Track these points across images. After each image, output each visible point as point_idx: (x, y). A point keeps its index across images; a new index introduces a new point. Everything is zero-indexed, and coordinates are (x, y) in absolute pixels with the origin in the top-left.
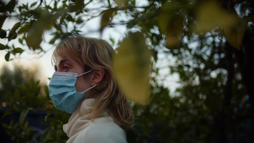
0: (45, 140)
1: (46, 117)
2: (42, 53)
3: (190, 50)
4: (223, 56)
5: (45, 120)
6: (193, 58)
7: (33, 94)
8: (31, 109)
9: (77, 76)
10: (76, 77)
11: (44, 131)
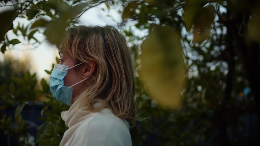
0: (42, 136)
1: (42, 111)
2: (37, 44)
3: (189, 42)
4: (223, 47)
5: (42, 114)
6: (192, 50)
7: (29, 87)
8: (27, 103)
9: (68, 69)
10: (66, 70)
11: (41, 126)
